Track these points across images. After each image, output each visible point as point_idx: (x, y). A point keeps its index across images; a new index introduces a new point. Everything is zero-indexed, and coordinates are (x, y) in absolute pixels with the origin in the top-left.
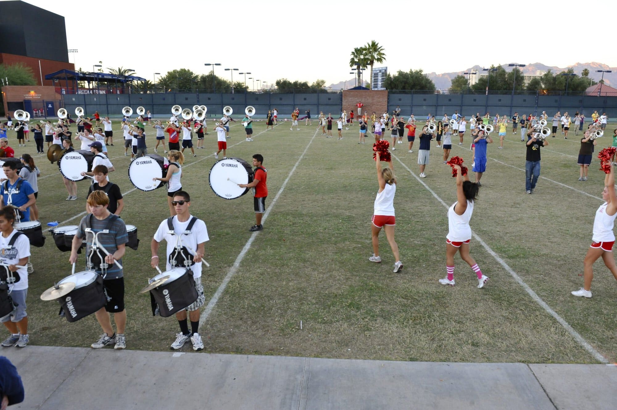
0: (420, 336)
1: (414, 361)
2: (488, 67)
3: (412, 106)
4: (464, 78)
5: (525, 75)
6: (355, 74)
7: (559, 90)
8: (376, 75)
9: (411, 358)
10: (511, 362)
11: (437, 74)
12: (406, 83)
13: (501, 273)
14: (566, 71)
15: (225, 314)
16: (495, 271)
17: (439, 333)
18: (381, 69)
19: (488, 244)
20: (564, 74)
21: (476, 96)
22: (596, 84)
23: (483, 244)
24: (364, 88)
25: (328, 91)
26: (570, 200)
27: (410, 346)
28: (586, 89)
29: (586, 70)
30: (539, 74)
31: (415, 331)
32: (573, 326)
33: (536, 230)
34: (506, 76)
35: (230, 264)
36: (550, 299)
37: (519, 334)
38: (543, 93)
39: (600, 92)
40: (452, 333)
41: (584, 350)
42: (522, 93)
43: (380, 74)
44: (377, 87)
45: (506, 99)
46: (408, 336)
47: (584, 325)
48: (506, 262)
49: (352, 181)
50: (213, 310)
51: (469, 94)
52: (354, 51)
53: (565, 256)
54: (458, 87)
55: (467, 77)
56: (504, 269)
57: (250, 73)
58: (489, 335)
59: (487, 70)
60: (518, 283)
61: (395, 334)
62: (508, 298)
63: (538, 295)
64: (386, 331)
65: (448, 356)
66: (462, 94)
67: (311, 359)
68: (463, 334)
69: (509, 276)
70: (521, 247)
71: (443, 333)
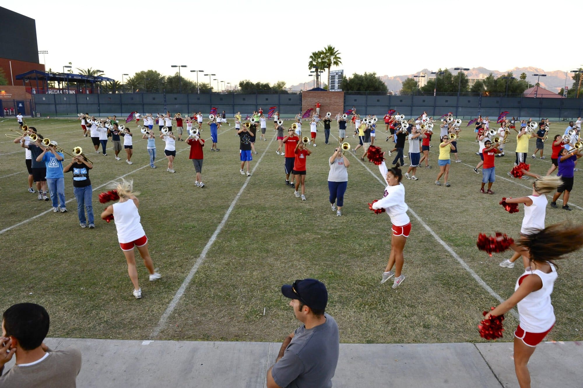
0: (376, 319)
1: (370, 343)
2: (436, 70)
3: (366, 106)
4: (414, 80)
5: (469, 78)
6: (313, 76)
7: (500, 92)
8: (333, 77)
9: (368, 341)
10: (459, 342)
11: (389, 76)
12: (361, 85)
13: (450, 260)
14: (506, 75)
15: (192, 303)
16: (444, 258)
17: (393, 317)
18: (337, 72)
19: (437, 234)
20: (504, 78)
21: (426, 97)
22: (533, 86)
23: (433, 233)
24: (322, 90)
25: (289, 92)
27: (367, 329)
28: (524, 91)
29: (524, 74)
30: (482, 77)
31: (372, 316)
33: (480, 220)
34: (452, 79)
35: (197, 255)
36: (494, 283)
37: (466, 316)
38: (485, 95)
39: (536, 94)
40: (406, 316)
42: (466, 94)
43: (337, 77)
44: (334, 89)
45: (452, 100)
46: (365, 320)
48: (454, 250)
49: (311, 176)
50: (181, 299)
51: (419, 95)
52: (312, 55)
54: (408, 89)
55: (416, 79)
56: (451, 256)
57: (214, 75)
58: (439, 317)
59: (435, 73)
60: (465, 269)
61: (353, 319)
62: (456, 283)
63: (483, 279)
64: (344, 316)
65: (402, 338)
66: (413, 95)
67: (275, 343)
68: (415, 317)
69: (457, 263)
70: (467, 236)
71: (397, 317)
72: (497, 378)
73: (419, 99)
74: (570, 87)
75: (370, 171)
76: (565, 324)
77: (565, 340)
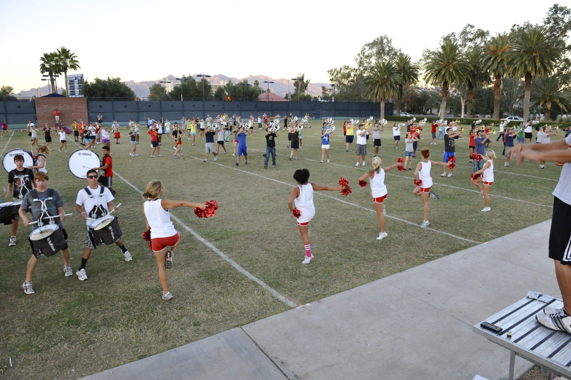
0: (146, 332)
1: (142, 358)
2: (180, 76)
3: (114, 113)
4: (161, 86)
5: (212, 84)
6: (48, 81)
7: (239, 97)
8: (72, 82)
9: (139, 357)
10: (228, 330)
11: (135, 82)
12: (105, 90)
13: (211, 255)
14: (242, 82)
16: (206, 254)
17: (163, 324)
18: (76, 76)
19: (197, 232)
20: (241, 84)
21: (174, 103)
22: (265, 92)
23: (193, 233)
25: (18, 98)
26: (256, 184)
27: (137, 345)
28: (258, 96)
29: (256, 81)
30: (223, 83)
31: (141, 330)
32: (270, 285)
33: (234, 213)
34: (197, 85)
36: (251, 268)
37: (231, 303)
38: (227, 100)
39: (268, 98)
40: (175, 320)
41: (280, 302)
42: (211, 99)
43: (76, 81)
44: (74, 94)
45: (199, 104)
46: (134, 336)
47: (277, 281)
48: (214, 245)
51: (167, 100)
52: (43, 56)
53: (258, 230)
54: (156, 94)
55: (163, 85)
56: (213, 251)
58: (207, 311)
59: (180, 79)
60: (226, 261)
61: (121, 339)
62: (219, 275)
63: (242, 266)
64: (111, 338)
65: (174, 342)
66: (161, 101)
68: (185, 318)
69: (217, 256)
70: (224, 230)
71: (167, 323)
72: (263, 352)
73: (166, 105)
74: (293, 92)
75: (124, 180)
76: (309, 288)
77: (310, 302)
